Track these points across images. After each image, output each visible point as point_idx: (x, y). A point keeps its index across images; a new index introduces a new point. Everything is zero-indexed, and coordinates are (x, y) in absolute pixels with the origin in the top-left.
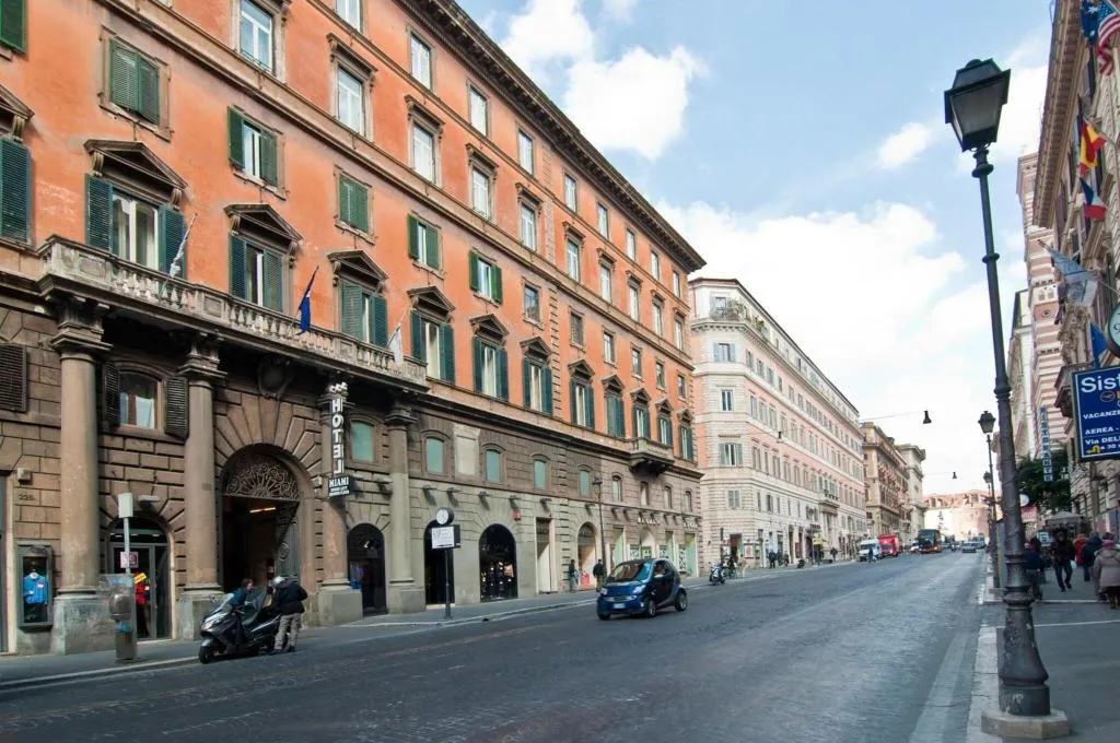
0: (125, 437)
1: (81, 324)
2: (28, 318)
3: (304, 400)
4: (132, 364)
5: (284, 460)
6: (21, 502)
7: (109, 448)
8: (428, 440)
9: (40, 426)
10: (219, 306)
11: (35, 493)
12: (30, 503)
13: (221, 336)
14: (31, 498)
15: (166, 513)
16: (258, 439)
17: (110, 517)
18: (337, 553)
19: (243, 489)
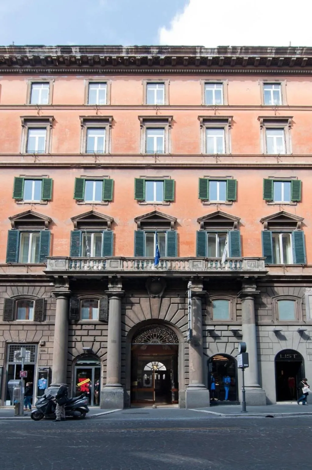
0: (82, 325)
1: (60, 286)
2: (47, 288)
3: (178, 295)
4: (86, 296)
5: (167, 325)
6: (41, 353)
7: (75, 330)
8: (279, 302)
9: (49, 325)
10: (118, 263)
11: (46, 349)
12: (44, 353)
13: (119, 276)
14: (45, 351)
15: (99, 354)
16: (148, 317)
17: (74, 356)
18: (194, 370)
19: (145, 341)
